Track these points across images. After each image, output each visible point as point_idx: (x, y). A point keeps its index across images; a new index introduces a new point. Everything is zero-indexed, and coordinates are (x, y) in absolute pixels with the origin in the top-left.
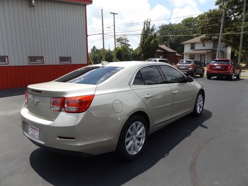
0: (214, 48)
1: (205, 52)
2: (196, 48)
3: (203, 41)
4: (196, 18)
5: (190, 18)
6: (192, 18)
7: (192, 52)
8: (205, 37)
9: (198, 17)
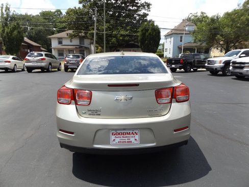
0: (80, 44)
1: (74, 47)
2: (64, 43)
3: (71, 37)
4: (55, 13)
5: (48, 12)
6: (50, 11)
7: (60, 46)
8: (73, 34)
9: (56, 11)
